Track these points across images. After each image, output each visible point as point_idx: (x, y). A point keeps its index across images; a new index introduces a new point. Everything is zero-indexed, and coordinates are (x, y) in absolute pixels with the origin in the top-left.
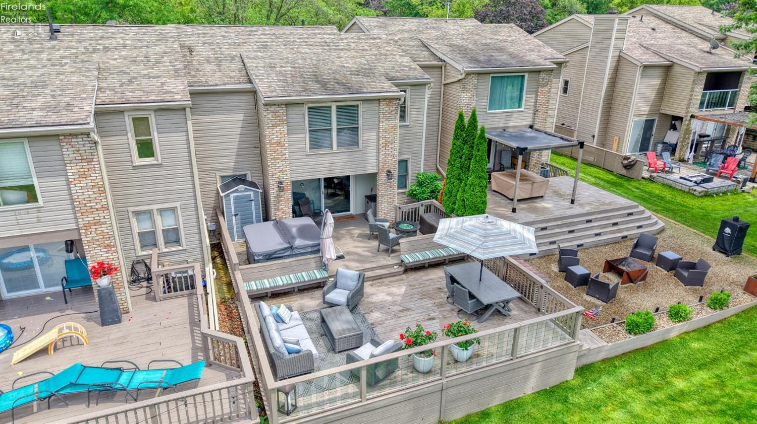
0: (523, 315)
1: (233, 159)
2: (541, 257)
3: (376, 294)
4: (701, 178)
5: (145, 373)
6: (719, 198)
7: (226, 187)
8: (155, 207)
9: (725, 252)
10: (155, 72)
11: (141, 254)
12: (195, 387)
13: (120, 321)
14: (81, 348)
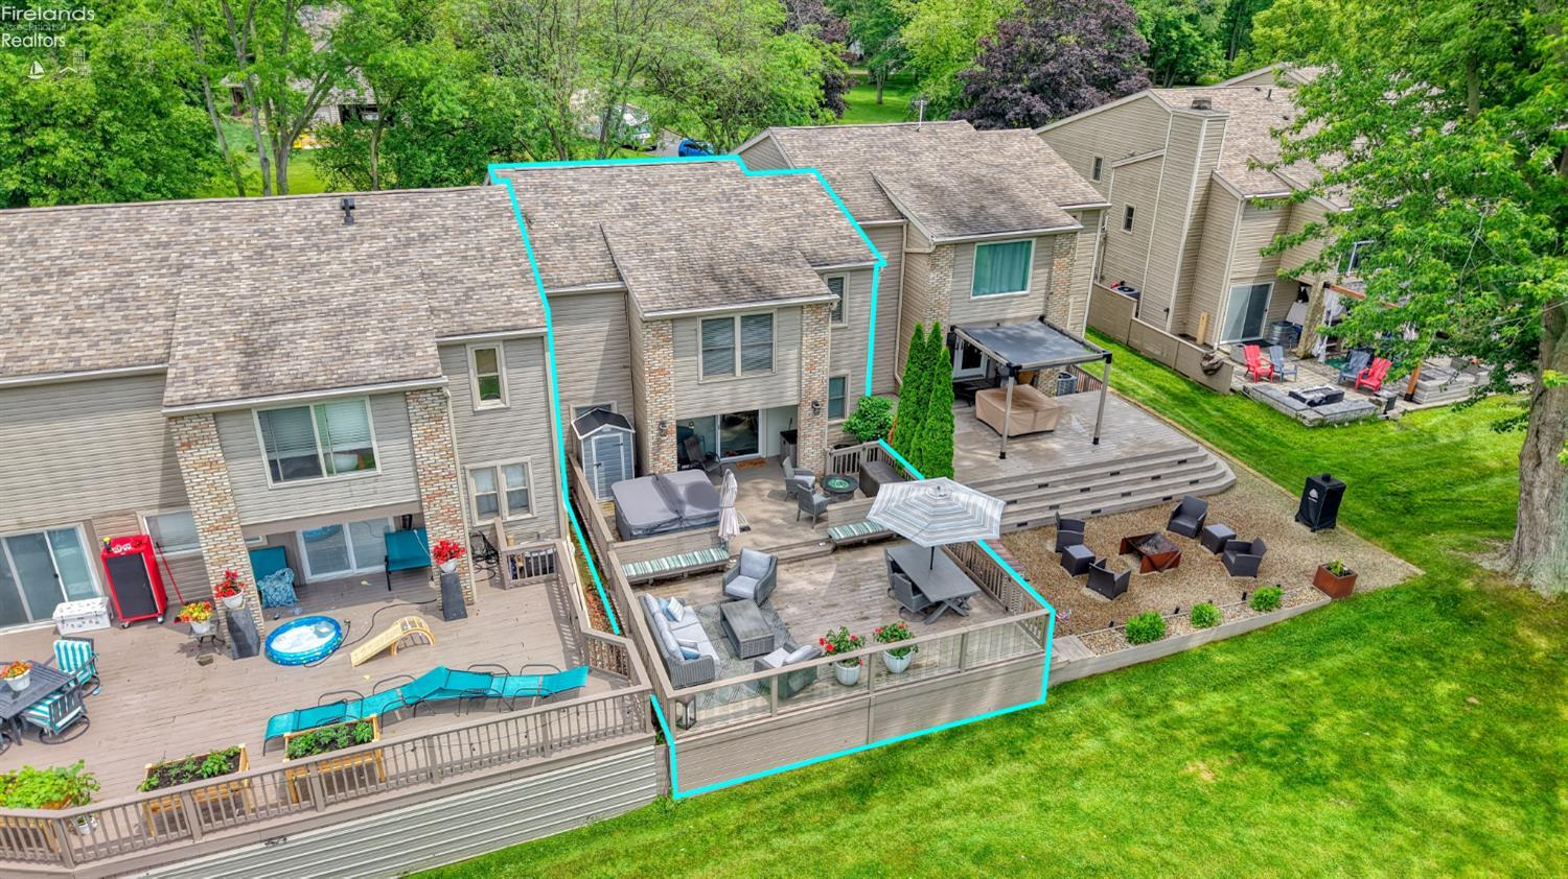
0: (987, 615)
1: (593, 383)
2: (1035, 529)
3: (793, 580)
4: (1321, 395)
5: (516, 679)
6: (1341, 431)
7: (584, 425)
8: (499, 463)
9: (1309, 523)
10: (494, 277)
11: (478, 524)
12: (576, 696)
13: (466, 616)
14: (425, 650)
